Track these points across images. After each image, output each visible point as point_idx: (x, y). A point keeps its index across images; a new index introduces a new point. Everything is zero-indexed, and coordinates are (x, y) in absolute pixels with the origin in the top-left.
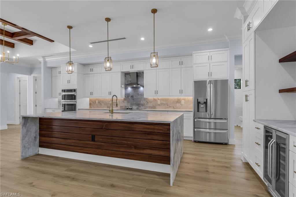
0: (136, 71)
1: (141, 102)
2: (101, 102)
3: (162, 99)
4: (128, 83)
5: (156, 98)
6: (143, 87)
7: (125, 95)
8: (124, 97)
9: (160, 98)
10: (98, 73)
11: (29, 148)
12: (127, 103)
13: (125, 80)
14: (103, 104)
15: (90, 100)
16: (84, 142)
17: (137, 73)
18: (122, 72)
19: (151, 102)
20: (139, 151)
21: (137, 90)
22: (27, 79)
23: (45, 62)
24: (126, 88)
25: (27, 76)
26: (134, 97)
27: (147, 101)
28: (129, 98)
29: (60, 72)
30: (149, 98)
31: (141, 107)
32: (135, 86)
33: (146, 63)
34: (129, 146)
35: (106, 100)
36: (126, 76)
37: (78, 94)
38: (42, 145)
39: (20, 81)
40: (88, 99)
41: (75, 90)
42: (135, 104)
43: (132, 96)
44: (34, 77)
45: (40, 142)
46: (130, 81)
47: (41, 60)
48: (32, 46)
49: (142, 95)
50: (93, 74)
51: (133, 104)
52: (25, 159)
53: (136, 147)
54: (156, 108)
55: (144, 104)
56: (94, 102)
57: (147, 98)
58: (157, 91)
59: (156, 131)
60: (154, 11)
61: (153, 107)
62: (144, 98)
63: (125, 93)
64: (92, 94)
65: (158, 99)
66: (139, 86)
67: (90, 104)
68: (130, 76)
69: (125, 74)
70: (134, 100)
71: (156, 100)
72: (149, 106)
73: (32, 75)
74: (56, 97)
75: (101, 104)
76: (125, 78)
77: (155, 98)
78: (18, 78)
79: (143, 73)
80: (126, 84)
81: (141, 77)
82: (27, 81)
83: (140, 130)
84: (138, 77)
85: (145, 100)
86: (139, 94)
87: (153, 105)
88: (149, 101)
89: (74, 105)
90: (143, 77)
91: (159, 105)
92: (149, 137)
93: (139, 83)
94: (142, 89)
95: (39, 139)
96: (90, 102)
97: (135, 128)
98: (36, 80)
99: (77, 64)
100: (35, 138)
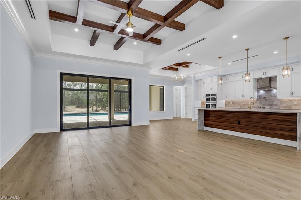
0: (269, 77)
1: (273, 103)
2: (235, 103)
3: (299, 99)
4: (260, 87)
5: (292, 99)
6: (277, 89)
7: (257, 97)
8: (257, 99)
9: (296, 98)
10: (233, 81)
11: (200, 126)
12: (260, 103)
13: (257, 84)
14: (237, 104)
15: (226, 101)
16: (232, 125)
17: (270, 78)
18: (255, 79)
19: (285, 102)
20: (272, 132)
21: (269, 92)
22: (180, 88)
23: (195, 77)
24: (258, 91)
25: (181, 87)
26: (267, 98)
27: (281, 102)
28: (262, 99)
29: (203, 83)
30: (284, 99)
31: (275, 106)
32: (267, 89)
33: (279, 69)
34: (265, 128)
35: (239, 101)
36: (258, 81)
37: (218, 97)
38: (206, 125)
39: (176, 90)
40: (224, 100)
41: (215, 95)
42: (268, 104)
43: (265, 98)
44: (185, 87)
45: (204, 124)
46: (263, 85)
47: (192, 76)
48: (188, 68)
49: (276, 96)
50: (229, 82)
51: (266, 104)
52: (199, 131)
53: (270, 129)
54: (291, 108)
55: (278, 104)
56: (229, 103)
57: (280, 99)
58: (293, 93)
59: (287, 119)
60: (286, 38)
61: (288, 107)
62: (278, 99)
63: (257, 96)
64: (227, 97)
65: (294, 99)
66: (271, 89)
67: (226, 104)
68: (263, 81)
69: (257, 79)
70: (266, 100)
71: (292, 101)
72: (283, 106)
73: (184, 86)
74: (200, 100)
75: (235, 105)
76: (257, 83)
77: (290, 99)
78: (175, 88)
79: (277, 77)
80: (259, 87)
81: (274, 80)
82: (181, 90)
83: (273, 118)
84: (271, 81)
85: (278, 101)
86: (272, 95)
87: (288, 105)
88: (283, 102)
89: (215, 105)
90: (276, 81)
91: (295, 105)
92: (281, 123)
93: (272, 86)
94: (275, 91)
95: (204, 122)
96: (225, 103)
97: (270, 117)
98: (186, 89)
99: (217, 76)
100: (203, 121)
